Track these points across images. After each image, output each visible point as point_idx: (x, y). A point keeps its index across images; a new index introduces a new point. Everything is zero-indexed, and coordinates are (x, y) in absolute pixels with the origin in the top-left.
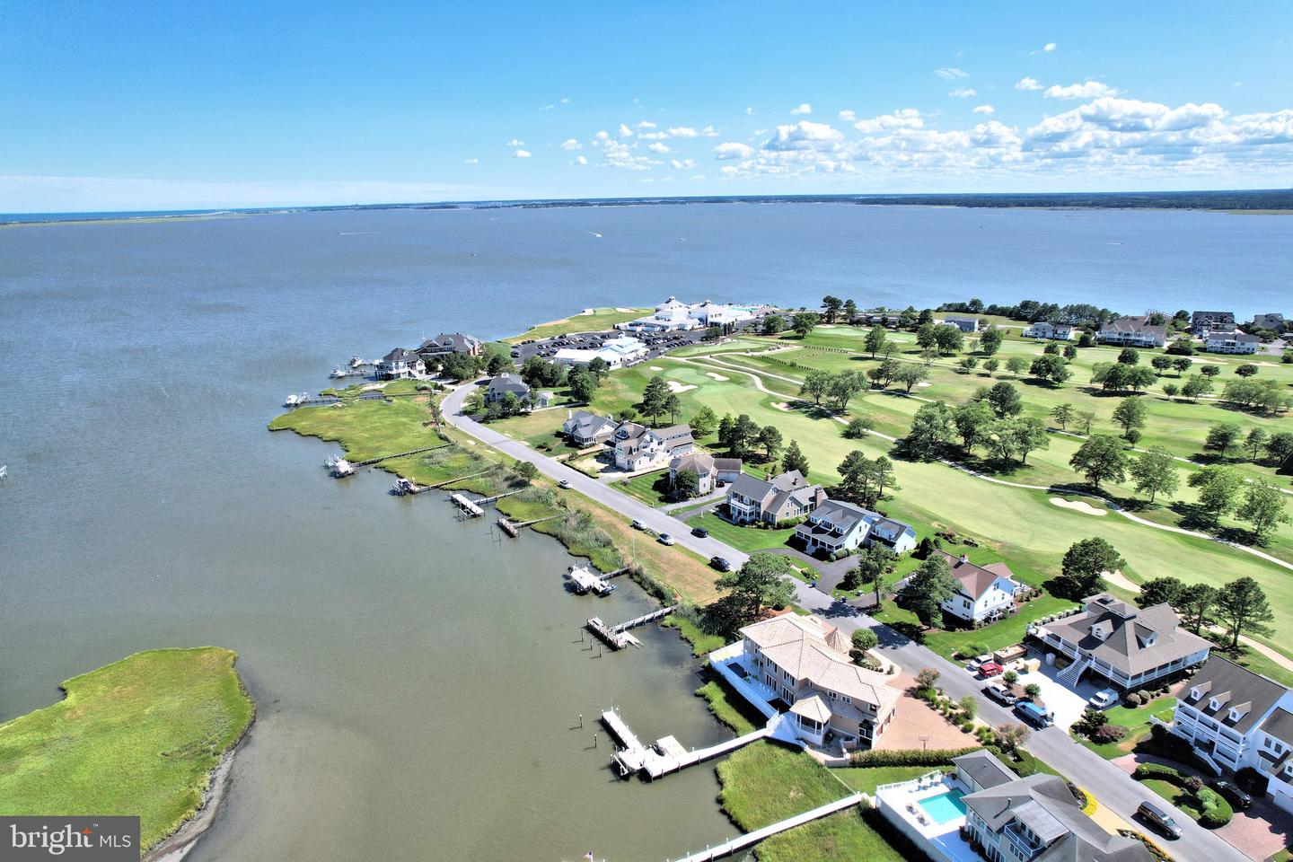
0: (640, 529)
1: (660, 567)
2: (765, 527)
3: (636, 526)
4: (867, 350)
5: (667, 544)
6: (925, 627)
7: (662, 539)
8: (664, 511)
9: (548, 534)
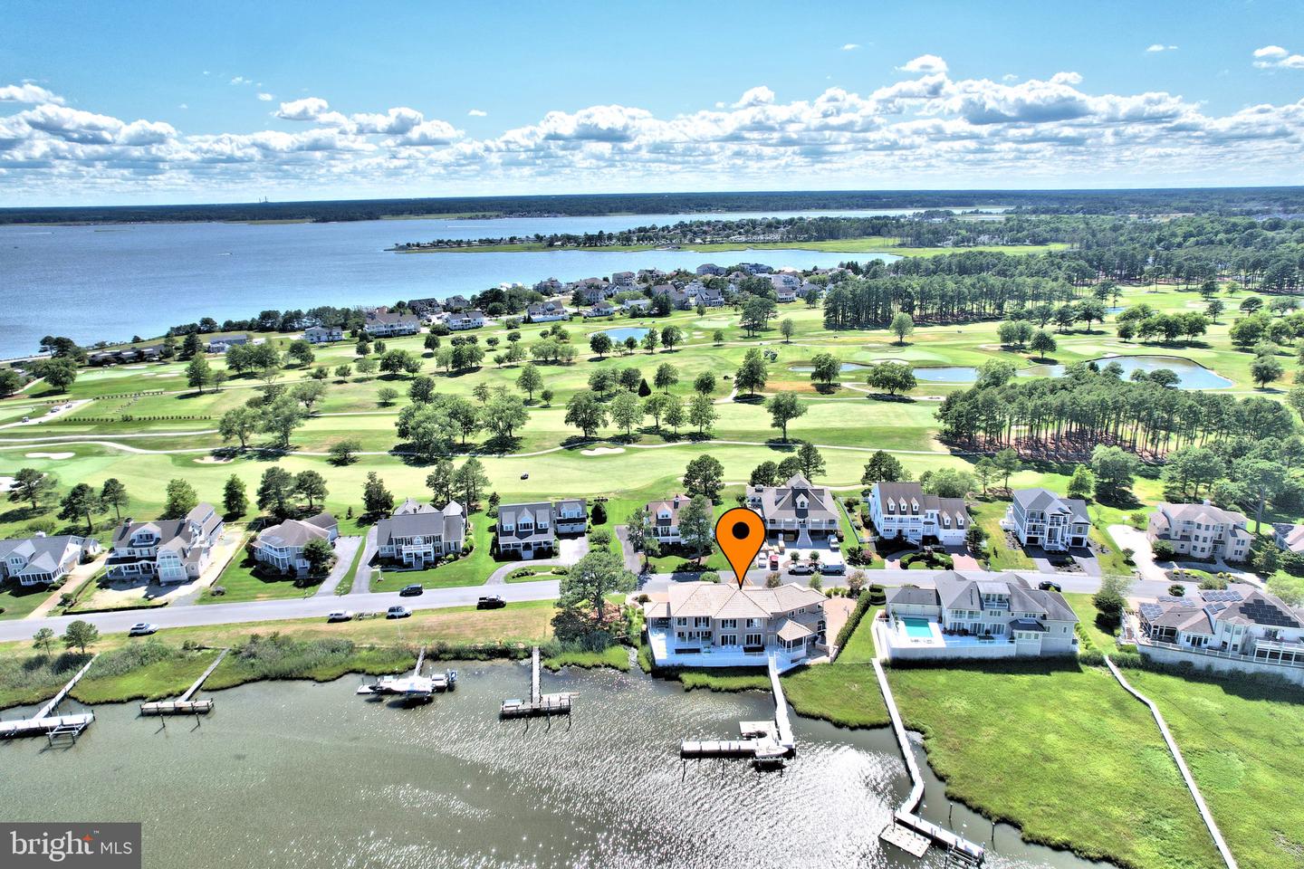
0: (348, 619)
1: (445, 635)
2: (456, 559)
3: (334, 620)
4: (191, 385)
5: (407, 616)
6: (697, 560)
7: (393, 614)
8: (328, 594)
9: (246, 682)
